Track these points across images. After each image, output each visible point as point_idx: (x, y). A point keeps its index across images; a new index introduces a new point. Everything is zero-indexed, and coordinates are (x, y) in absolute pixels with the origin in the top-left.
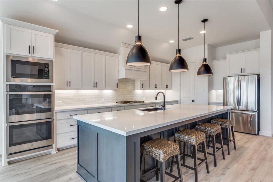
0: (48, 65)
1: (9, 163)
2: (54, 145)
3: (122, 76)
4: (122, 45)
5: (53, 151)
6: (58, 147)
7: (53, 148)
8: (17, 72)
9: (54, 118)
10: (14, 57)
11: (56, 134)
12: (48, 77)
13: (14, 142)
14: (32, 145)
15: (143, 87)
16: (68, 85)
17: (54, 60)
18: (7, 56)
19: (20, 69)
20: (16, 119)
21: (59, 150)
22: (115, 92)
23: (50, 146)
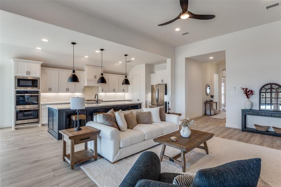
0: (37, 80)
1: (16, 129)
2: (40, 122)
3: (86, 85)
4: (86, 66)
5: (40, 125)
6: (42, 123)
7: (39, 123)
8: (20, 84)
9: (40, 108)
10: (19, 77)
11: (41, 117)
12: (37, 86)
13: (19, 119)
14: (28, 121)
15: (103, 91)
16: (50, 90)
17: (40, 77)
18: (16, 77)
19: (22, 83)
20: (21, 107)
21: (43, 125)
22: (83, 94)
23: (38, 122)
